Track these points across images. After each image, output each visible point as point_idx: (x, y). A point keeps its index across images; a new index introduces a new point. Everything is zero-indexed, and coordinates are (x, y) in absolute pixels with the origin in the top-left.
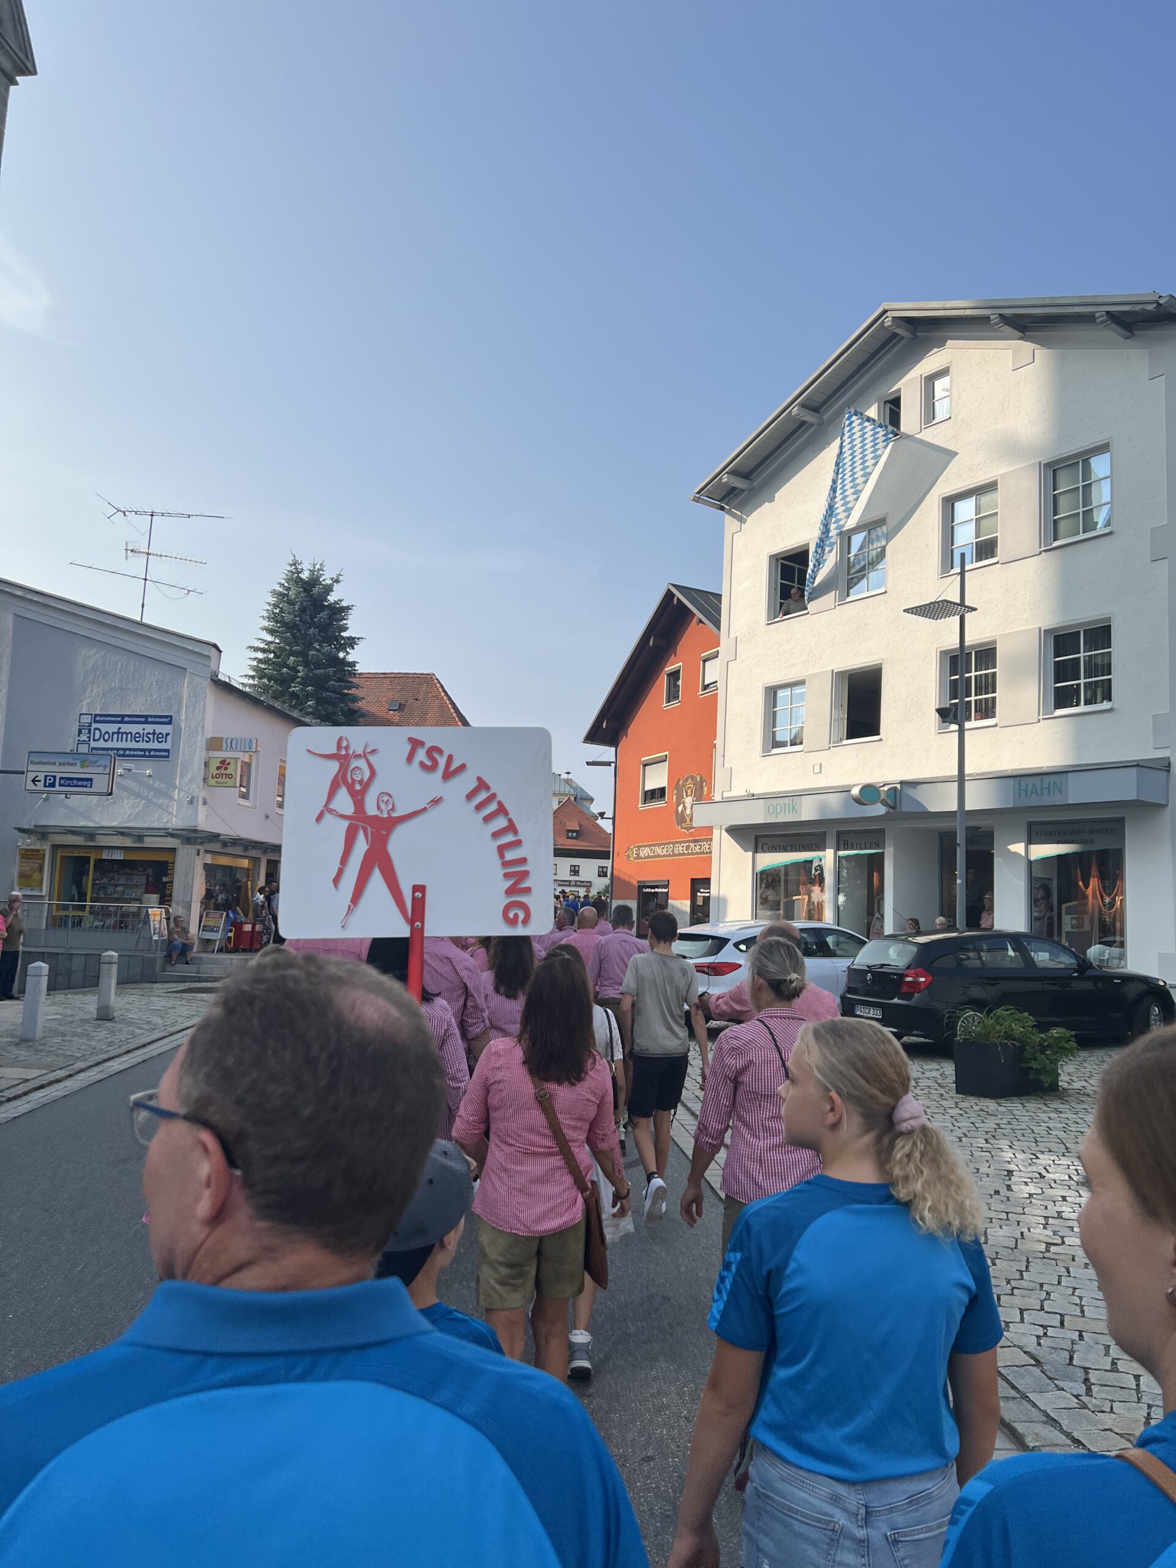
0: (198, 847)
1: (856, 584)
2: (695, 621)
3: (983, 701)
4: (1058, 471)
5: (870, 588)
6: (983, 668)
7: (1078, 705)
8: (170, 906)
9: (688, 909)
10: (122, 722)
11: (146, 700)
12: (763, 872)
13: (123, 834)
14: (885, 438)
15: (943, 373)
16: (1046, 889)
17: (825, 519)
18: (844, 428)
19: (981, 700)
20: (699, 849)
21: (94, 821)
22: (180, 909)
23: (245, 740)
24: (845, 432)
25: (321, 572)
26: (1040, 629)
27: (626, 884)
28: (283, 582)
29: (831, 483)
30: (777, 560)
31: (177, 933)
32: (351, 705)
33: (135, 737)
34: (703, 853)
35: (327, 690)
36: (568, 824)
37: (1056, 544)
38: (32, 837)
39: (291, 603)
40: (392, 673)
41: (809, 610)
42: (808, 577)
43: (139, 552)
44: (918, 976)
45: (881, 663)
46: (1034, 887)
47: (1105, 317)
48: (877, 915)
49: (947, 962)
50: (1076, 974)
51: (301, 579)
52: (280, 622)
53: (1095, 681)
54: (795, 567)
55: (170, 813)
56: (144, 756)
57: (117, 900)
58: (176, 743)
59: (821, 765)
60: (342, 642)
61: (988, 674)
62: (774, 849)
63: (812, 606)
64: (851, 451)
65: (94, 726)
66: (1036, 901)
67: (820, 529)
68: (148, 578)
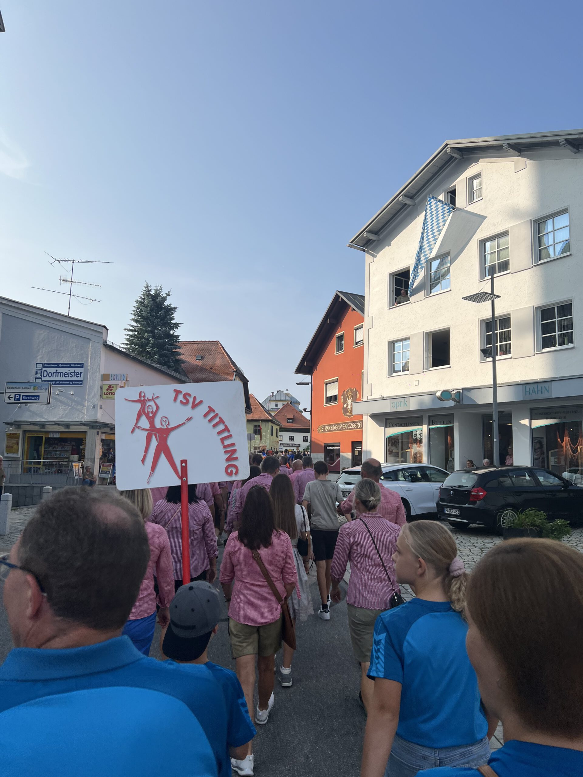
0: (98, 430)
1: (435, 287)
2: (351, 309)
3: (504, 345)
4: (541, 224)
5: (442, 289)
6: (503, 328)
7: (555, 346)
8: (84, 461)
9: (350, 457)
10: (58, 367)
11: (70, 356)
12: (389, 438)
13: (59, 424)
14: (448, 211)
15: (478, 176)
16: (540, 443)
17: (418, 253)
18: (427, 205)
19: (503, 345)
20: (356, 426)
21: (44, 418)
22: (89, 462)
23: (121, 375)
24: (428, 208)
25: (161, 291)
26: (533, 306)
27: (318, 445)
28: (141, 296)
29: (421, 234)
30: (393, 276)
31: (88, 475)
32: (177, 357)
33: (65, 375)
34: (358, 428)
35: (165, 350)
36: (287, 415)
37: (541, 262)
38: (13, 427)
39: (146, 306)
40: (198, 341)
41: (410, 301)
42: (410, 283)
43: (67, 281)
44: (479, 491)
45: (449, 327)
46: (534, 442)
47: (564, 142)
48: (450, 459)
49: (493, 484)
50: (563, 489)
51: (151, 294)
52: (140, 316)
53: (564, 333)
54: (402, 279)
55: (84, 413)
56: (69, 384)
57: (57, 458)
58: (86, 377)
59: (419, 381)
60: (172, 326)
61: (506, 331)
62: (395, 425)
63: (412, 299)
64: (431, 218)
65: (44, 369)
66: (535, 449)
67: (416, 259)
68: (71, 294)
